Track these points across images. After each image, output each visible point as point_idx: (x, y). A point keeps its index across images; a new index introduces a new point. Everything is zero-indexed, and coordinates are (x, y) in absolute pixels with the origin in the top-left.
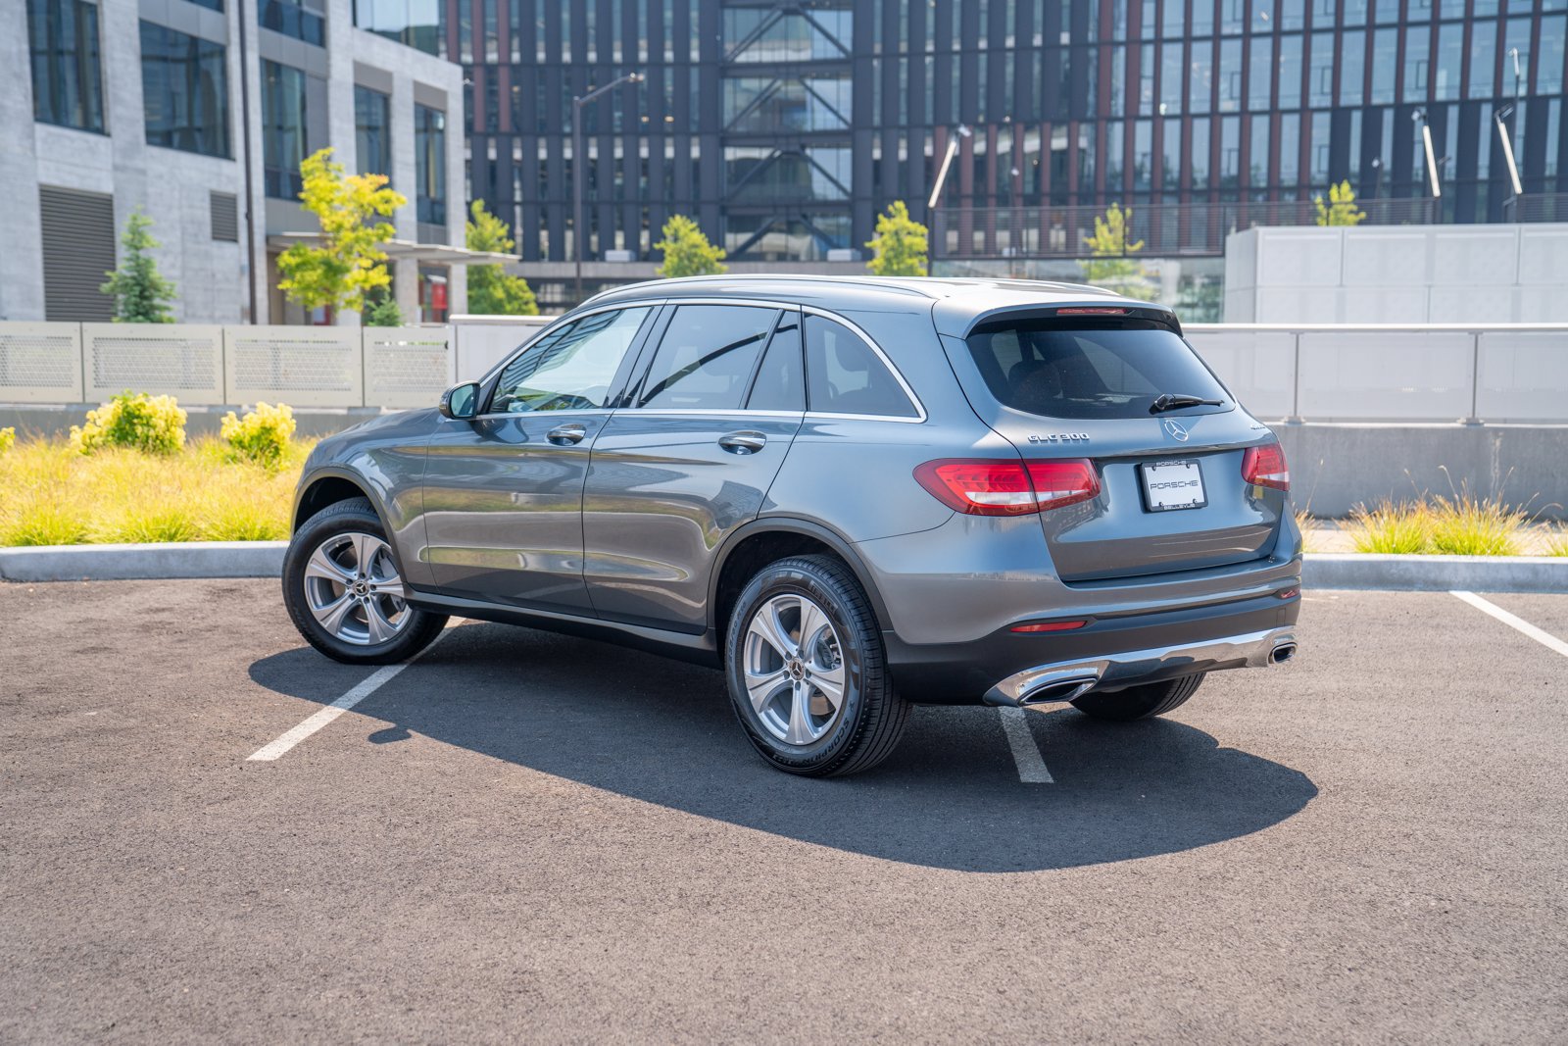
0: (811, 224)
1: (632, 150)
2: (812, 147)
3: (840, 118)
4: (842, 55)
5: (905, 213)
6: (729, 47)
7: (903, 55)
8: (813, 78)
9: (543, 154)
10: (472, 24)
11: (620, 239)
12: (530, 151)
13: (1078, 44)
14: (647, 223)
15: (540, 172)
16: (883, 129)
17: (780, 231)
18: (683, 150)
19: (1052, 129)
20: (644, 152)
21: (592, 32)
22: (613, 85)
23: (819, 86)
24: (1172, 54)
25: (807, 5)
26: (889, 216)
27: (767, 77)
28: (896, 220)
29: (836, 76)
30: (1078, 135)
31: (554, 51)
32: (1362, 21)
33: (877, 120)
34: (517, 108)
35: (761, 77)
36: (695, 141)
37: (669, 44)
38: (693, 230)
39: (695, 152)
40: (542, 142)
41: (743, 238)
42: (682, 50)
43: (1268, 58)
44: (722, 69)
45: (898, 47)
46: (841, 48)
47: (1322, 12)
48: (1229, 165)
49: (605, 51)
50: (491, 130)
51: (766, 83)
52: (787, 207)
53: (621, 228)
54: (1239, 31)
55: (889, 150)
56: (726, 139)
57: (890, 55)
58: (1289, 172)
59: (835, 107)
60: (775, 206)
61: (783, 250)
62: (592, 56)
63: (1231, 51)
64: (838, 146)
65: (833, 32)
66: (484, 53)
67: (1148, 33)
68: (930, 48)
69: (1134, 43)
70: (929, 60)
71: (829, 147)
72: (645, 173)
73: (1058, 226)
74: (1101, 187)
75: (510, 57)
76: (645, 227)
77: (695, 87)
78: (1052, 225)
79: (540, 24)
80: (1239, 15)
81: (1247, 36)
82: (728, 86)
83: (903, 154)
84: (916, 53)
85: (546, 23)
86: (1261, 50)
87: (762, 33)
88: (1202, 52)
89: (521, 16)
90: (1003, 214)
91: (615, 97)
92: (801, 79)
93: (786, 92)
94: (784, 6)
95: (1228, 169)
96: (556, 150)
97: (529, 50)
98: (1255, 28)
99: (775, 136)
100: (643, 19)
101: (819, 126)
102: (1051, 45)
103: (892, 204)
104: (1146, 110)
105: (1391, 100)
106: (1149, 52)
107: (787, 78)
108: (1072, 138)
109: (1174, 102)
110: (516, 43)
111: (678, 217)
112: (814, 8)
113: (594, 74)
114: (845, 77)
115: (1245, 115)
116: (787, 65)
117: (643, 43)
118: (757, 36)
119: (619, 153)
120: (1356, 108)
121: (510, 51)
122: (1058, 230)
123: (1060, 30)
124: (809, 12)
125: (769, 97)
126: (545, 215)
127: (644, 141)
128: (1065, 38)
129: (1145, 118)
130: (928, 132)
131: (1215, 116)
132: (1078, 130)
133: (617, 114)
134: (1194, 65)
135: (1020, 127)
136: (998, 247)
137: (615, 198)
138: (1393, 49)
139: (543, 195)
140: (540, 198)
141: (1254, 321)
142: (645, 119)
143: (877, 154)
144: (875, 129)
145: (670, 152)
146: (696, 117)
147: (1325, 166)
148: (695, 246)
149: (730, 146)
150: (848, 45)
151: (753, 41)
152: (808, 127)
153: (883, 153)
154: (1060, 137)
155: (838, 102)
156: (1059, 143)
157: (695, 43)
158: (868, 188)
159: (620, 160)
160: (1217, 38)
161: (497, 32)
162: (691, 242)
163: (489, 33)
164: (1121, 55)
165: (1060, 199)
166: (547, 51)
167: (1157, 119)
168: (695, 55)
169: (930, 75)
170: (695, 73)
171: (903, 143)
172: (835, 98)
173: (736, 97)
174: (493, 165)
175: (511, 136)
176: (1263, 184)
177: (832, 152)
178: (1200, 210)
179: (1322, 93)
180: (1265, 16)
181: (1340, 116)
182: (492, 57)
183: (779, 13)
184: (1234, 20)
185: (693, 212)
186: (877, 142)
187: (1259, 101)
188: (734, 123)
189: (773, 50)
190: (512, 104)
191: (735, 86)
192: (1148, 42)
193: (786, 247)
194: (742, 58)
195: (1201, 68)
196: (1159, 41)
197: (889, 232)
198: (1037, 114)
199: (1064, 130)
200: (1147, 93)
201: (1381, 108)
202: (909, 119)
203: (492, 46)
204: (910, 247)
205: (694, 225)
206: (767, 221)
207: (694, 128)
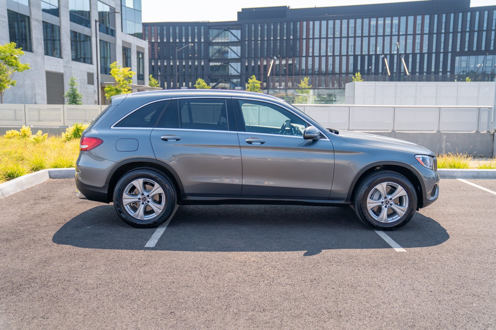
0: (231, 81)
1: (187, 63)
2: (231, 62)
3: (238, 55)
4: (238, 41)
5: (255, 78)
6: (211, 38)
7: (253, 41)
8: (231, 46)
9: (165, 64)
10: (148, 33)
11: (184, 84)
12: (162, 63)
13: (295, 39)
14: (191, 80)
15: (165, 68)
16: (248, 58)
17: (223, 82)
18: (200, 63)
19: (289, 59)
20: (190, 64)
21: (177, 35)
22: (183, 48)
23: (233, 48)
24: (317, 42)
25: (229, 29)
26: (251, 79)
27: (220, 45)
28: (253, 80)
29: (237, 46)
30: (295, 60)
31: (168, 39)
32: (360, 35)
33: (247, 56)
34: (159, 53)
35: (218, 45)
36: (203, 61)
37: (196, 38)
38: (203, 82)
39: (203, 64)
40: (165, 61)
41: (214, 84)
42: (199, 39)
43: (339, 43)
44: (209, 43)
45: (252, 39)
46: (238, 39)
47: (351, 33)
48: (330, 68)
49: (181, 39)
50: (153, 58)
51: (220, 47)
52: (225, 76)
53: (184, 82)
54: (332, 37)
55: (250, 63)
56: (210, 60)
57: (250, 40)
58: (344, 70)
59: (236, 53)
60: (222, 76)
61: (224, 87)
62: (178, 40)
63: (330, 41)
64: (237, 62)
65: (236, 35)
66: (151, 39)
67: (311, 37)
68: (259, 39)
69: (308, 39)
70: (259, 42)
71: (235, 62)
72: (190, 69)
73: (290, 82)
74: (300, 73)
75: (157, 40)
76: (190, 81)
77: (202, 48)
78: (289, 82)
79: (165, 32)
80: (332, 33)
81: (334, 38)
82: (211, 48)
83: (253, 64)
84: (256, 40)
85: (166, 32)
86: (337, 41)
87: (219, 35)
88: (324, 41)
89: (160, 31)
90: (277, 79)
91: (183, 50)
92: (228, 46)
93: (225, 49)
94: (224, 29)
95: (330, 69)
96: (169, 63)
97: (162, 39)
98: (336, 36)
99: (222, 60)
100: (190, 32)
101: (233, 57)
102: (288, 38)
103: (252, 76)
104: (311, 54)
105: (367, 53)
106: (311, 41)
107: (225, 46)
108: (293, 61)
109: (317, 53)
110: (159, 37)
111: (199, 79)
112: (231, 29)
113: (172, 44)
114: (239, 46)
115: (334, 56)
116: (225, 43)
117: (190, 37)
118: (218, 36)
119: (184, 64)
120: (359, 55)
121: (158, 39)
122: (290, 83)
123: (290, 36)
124: (230, 30)
125: (220, 51)
126: (166, 78)
127: (190, 61)
128: (291, 37)
129: (310, 56)
130: (259, 59)
131: (327, 56)
132: (295, 59)
133: (183, 54)
134: (322, 44)
135: (281, 58)
136: (276, 86)
137: (183, 74)
138: (367, 42)
139: (165, 73)
140: (165, 74)
141: (354, 104)
142: (191, 55)
143: (247, 64)
144: (246, 58)
145: (196, 63)
146: (203, 55)
147: (352, 68)
148: (204, 86)
149: (211, 62)
150: (240, 38)
151: (217, 37)
152: (229, 57)
153: (248, 64)
154: (291, 61)
155: (237, 52)
156: (290, 62)
157: (202, 37)
158: (244, 72)
159: (184, 65)
160: (327, 38)
161: (154, 35)
162: (203, 85)
163: (152, 35)
164: (304, 41)
165: (290, 75)
166: (167, 39)
167: (313, 57)
168: (202, 40)
169: (259, 45)
170: (202, 44)
171: (253, 62)
172: (236, 51)
173: (212, 50)
174: (153, 66)
175: (158, 59)
176: (338, 72)
177: (236, 64)
178: (323, 78)
179: (351, 52)
180: (337, 33)
181: (355, 57)
182: (153, 41)
183: (223, 30)
184: (331, 34)
185: (203, 78)
186: (247, 61)
187: (337, 53)
188: (212, 56)
189: (222, 39)
190: (158, 52)
191: (212, 48)
192: (311, 39)
193: (225, 86)
194: (214, 41)
195: (323, 45)
196: (313, 39)
197: (251, 82)
198: (285, 55)
199: (291, 59)
200: (311, 51)
201: (365, 55)
202: (254, 56)
203: (153, 38)
204: (256, 86)
205: (204, 81)
206: (220, 80)
207: (202, 58)
